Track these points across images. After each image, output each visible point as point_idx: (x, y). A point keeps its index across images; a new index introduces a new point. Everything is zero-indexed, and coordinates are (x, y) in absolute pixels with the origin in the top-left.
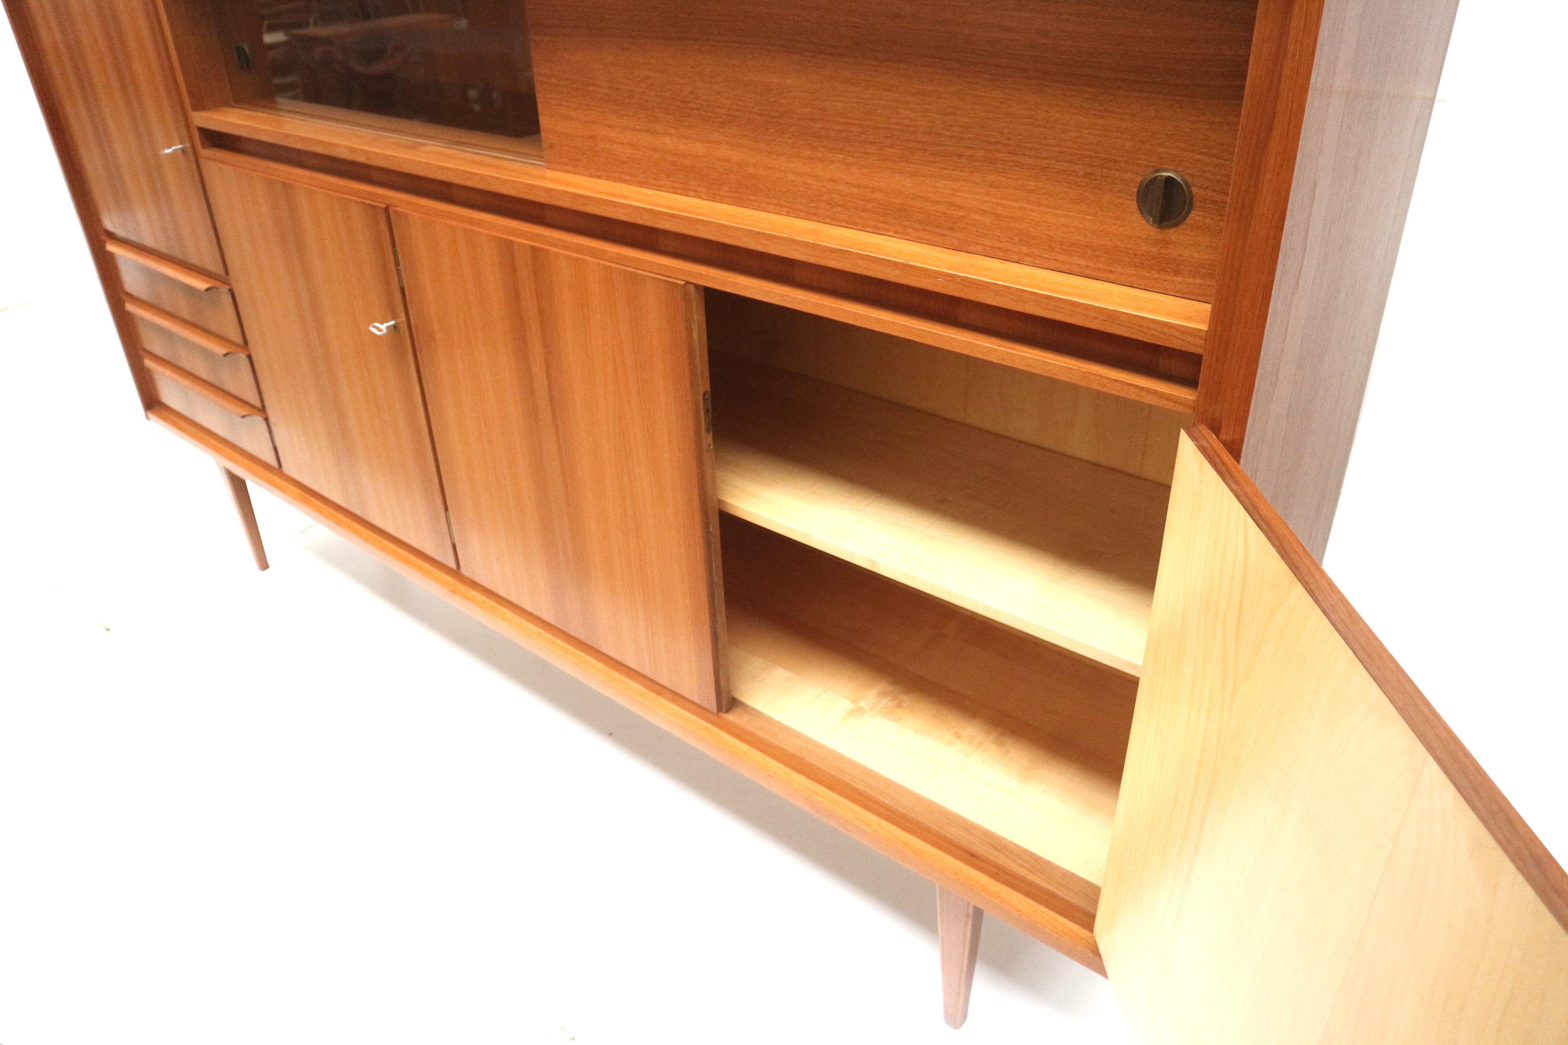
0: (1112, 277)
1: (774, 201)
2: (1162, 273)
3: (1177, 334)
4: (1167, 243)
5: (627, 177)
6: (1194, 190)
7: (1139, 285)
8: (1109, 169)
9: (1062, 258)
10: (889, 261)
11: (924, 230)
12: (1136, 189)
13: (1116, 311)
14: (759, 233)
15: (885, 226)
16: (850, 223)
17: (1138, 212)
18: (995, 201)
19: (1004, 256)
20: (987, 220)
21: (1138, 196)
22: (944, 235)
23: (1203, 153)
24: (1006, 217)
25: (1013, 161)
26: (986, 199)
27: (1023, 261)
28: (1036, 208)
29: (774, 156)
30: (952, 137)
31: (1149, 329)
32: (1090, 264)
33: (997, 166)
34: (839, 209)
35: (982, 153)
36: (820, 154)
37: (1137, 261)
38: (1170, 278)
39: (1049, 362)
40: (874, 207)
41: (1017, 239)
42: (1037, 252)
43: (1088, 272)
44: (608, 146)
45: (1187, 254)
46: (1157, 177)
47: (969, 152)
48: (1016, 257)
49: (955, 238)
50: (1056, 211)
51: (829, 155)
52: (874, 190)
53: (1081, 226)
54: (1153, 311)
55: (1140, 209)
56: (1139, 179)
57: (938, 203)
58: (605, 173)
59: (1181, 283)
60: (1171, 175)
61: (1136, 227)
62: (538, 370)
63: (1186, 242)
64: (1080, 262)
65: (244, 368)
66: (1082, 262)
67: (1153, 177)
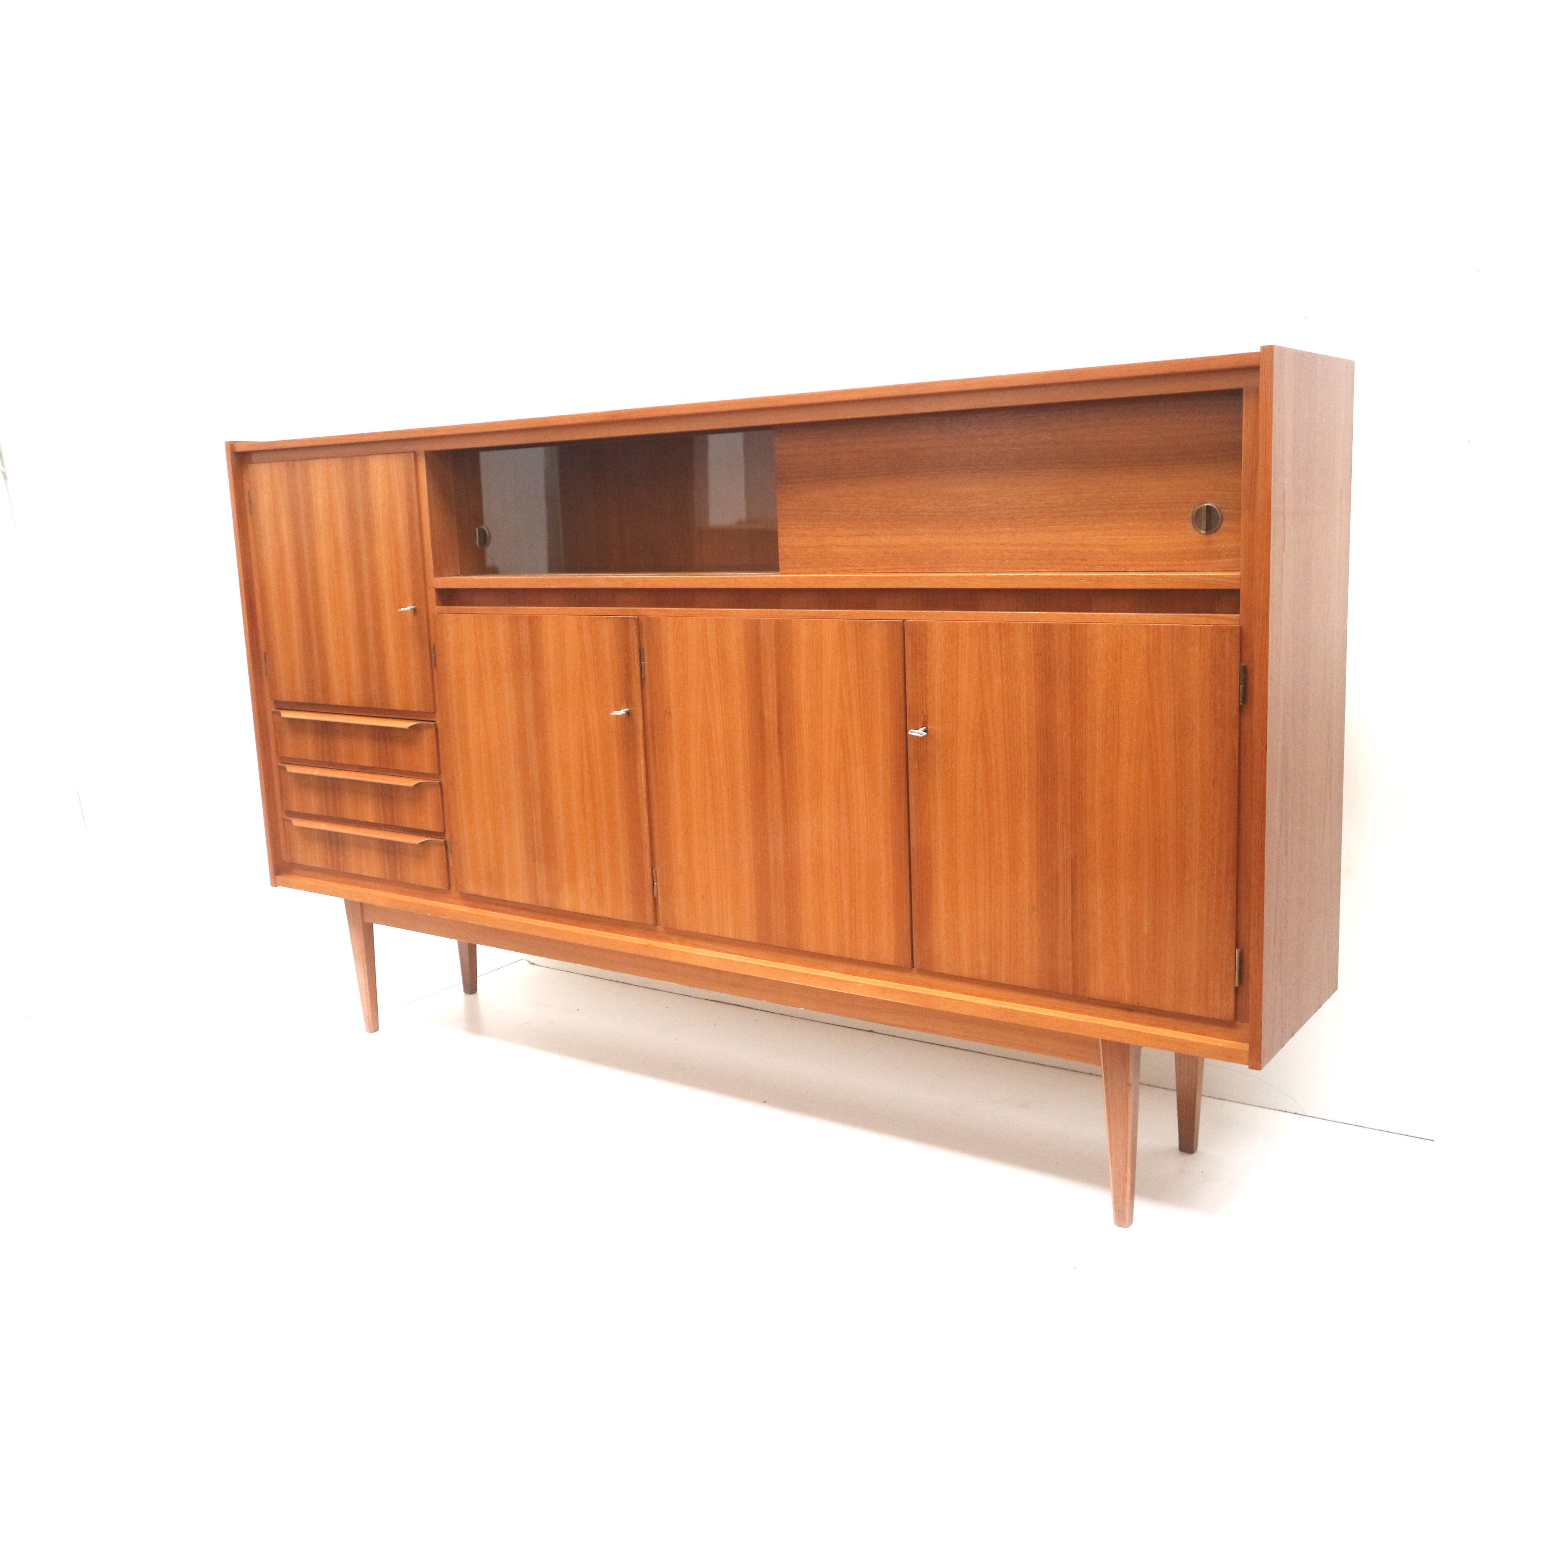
2: (1211, 561)
3: (1225, 580)
4: (1211, 542)
6: (1222, 510)
8: (1175, 508)
9: (1151, 563)
11: (1065, 563)
12: (1191, 516)
15: (1039, 566)
17: (1194, 528)
18: (1109, 537)
19: (1117, 569)
20: (1105, 550)
21: (1193, 520)
22: (1078, 564)
23: (1225, 490)
24: (1117, 546)
25: (1118, 513)
26: (1103, 537)
27: (1128, 570)
28: (1134, 537)
29: (962, 536)
30: (1081, 506)
32: (1169, 563)
33: (1109, 517)
34: (1008, 561)
35: (1099, 512)
36: (994, 530)
37: (1196, 555)
38: (1215, 562)
40: (1031, 556)
41: (1124, 557)
42: (1137, 562)
43: (1168, 568)
44: (835, 550)
45: (1223, 546)
47: (1092, 512)
48: (1124, 569)
49: (1085, 565)
50: (1146, 537)
51: (1001, 529)
52: (1031, 545)
53: (1162, 542)
55: (1194, 526)
56: (1192, 510)
57: (1073, 546)
59: (1222, 563)
60: (1209, 504)
61: (1194, 537)
62: (770, 714)
63: (1222, 540)
64: (1163, 563)
65: (431, 797)
66: (1164, 563)
67: (1200, 507)
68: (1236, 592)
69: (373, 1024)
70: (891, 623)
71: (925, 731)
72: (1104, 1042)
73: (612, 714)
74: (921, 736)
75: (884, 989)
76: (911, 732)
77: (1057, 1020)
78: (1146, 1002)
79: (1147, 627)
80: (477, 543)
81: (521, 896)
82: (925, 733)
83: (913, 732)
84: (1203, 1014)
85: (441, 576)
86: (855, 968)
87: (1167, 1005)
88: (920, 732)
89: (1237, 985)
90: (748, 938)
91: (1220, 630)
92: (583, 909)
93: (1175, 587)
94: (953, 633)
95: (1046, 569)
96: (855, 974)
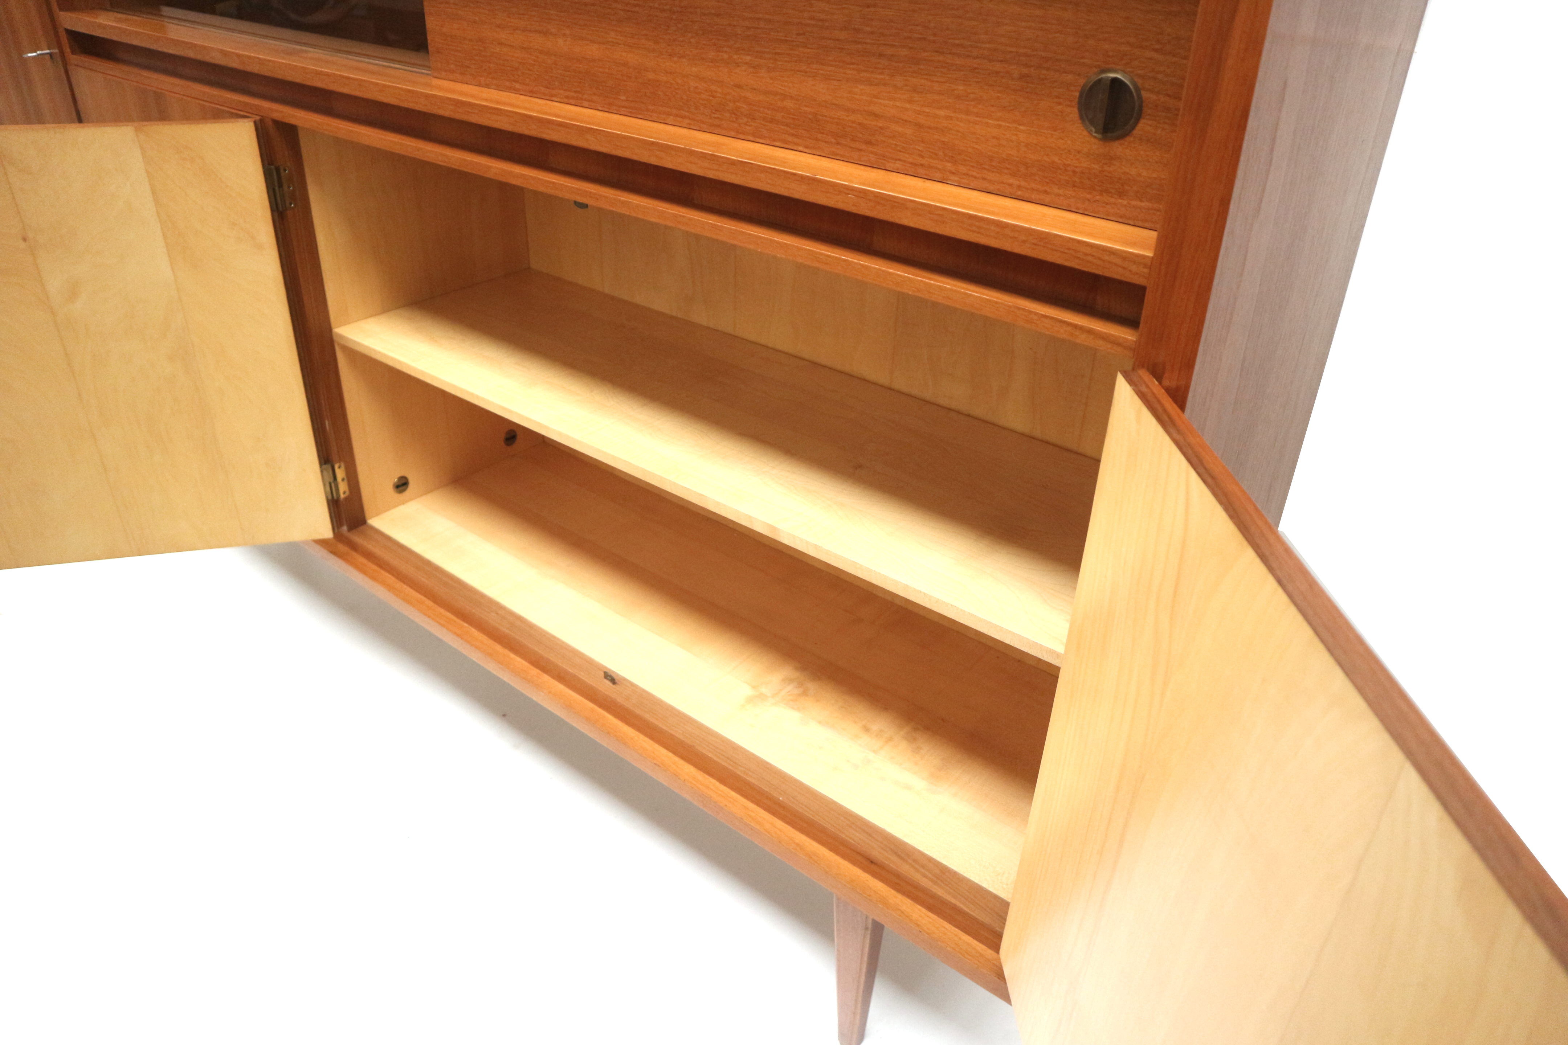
0: (1047, 199)
1: (674, 111)
2: (1104, 194)
3: (1118, 261)
4: (1111, 159)
5: (517, 86)
6: (1144, 94)
7: (1077, 208)
8: (1048, 69)
9: (990, 176)
10: (795, 174)
11: (838, 143)
12: (1077, 94)
13: (1048, 234)
14: (653, 143)
15: (795, 140)
16: (756, 137)
17: (1080, 121)
18: (918, 108)
19: (926, 175)
20: (909, 131)
21: (1079, 103)
22: (861, 150)
23: (1156, 50)
24: (930, 128)
25: (939, 61)
26: (908, 106)
27: (947, 180)
28: (964, 117)
29: (675, 59)
30: (872, 33)
31: (1086, 255)
32: (1023, 183)
33: (922, 67)
34: (745, 120)
35: (904, 52)
36: (726, 56)
37: (1077, 180)
38: (1113, 200)
39: (971, 295)
40: (783, 117)
41: (941, 153)
42: (963, 169)
43: (1019, 193)
44: (498, 50)
45: (1133, 172)
46: (1102, 78)
47: (890, 51)
48: (938, 175)
49: (872, 153)
50: (986, 120)
51: (735, 57)
52: (783, 97)
53: (1014, 138)
54: (1090, 235)
55: (1081, 117)
56: (1082, 81)
57: (853, 111)
58: (495, 82)
59: (1125, 206)
60: (1119, 76)
61: (1077, 140)
63: (1132, 158)
64: (1011, 181)
66: (1014, 181)
67: (1098, 78)
95: (806, 147)
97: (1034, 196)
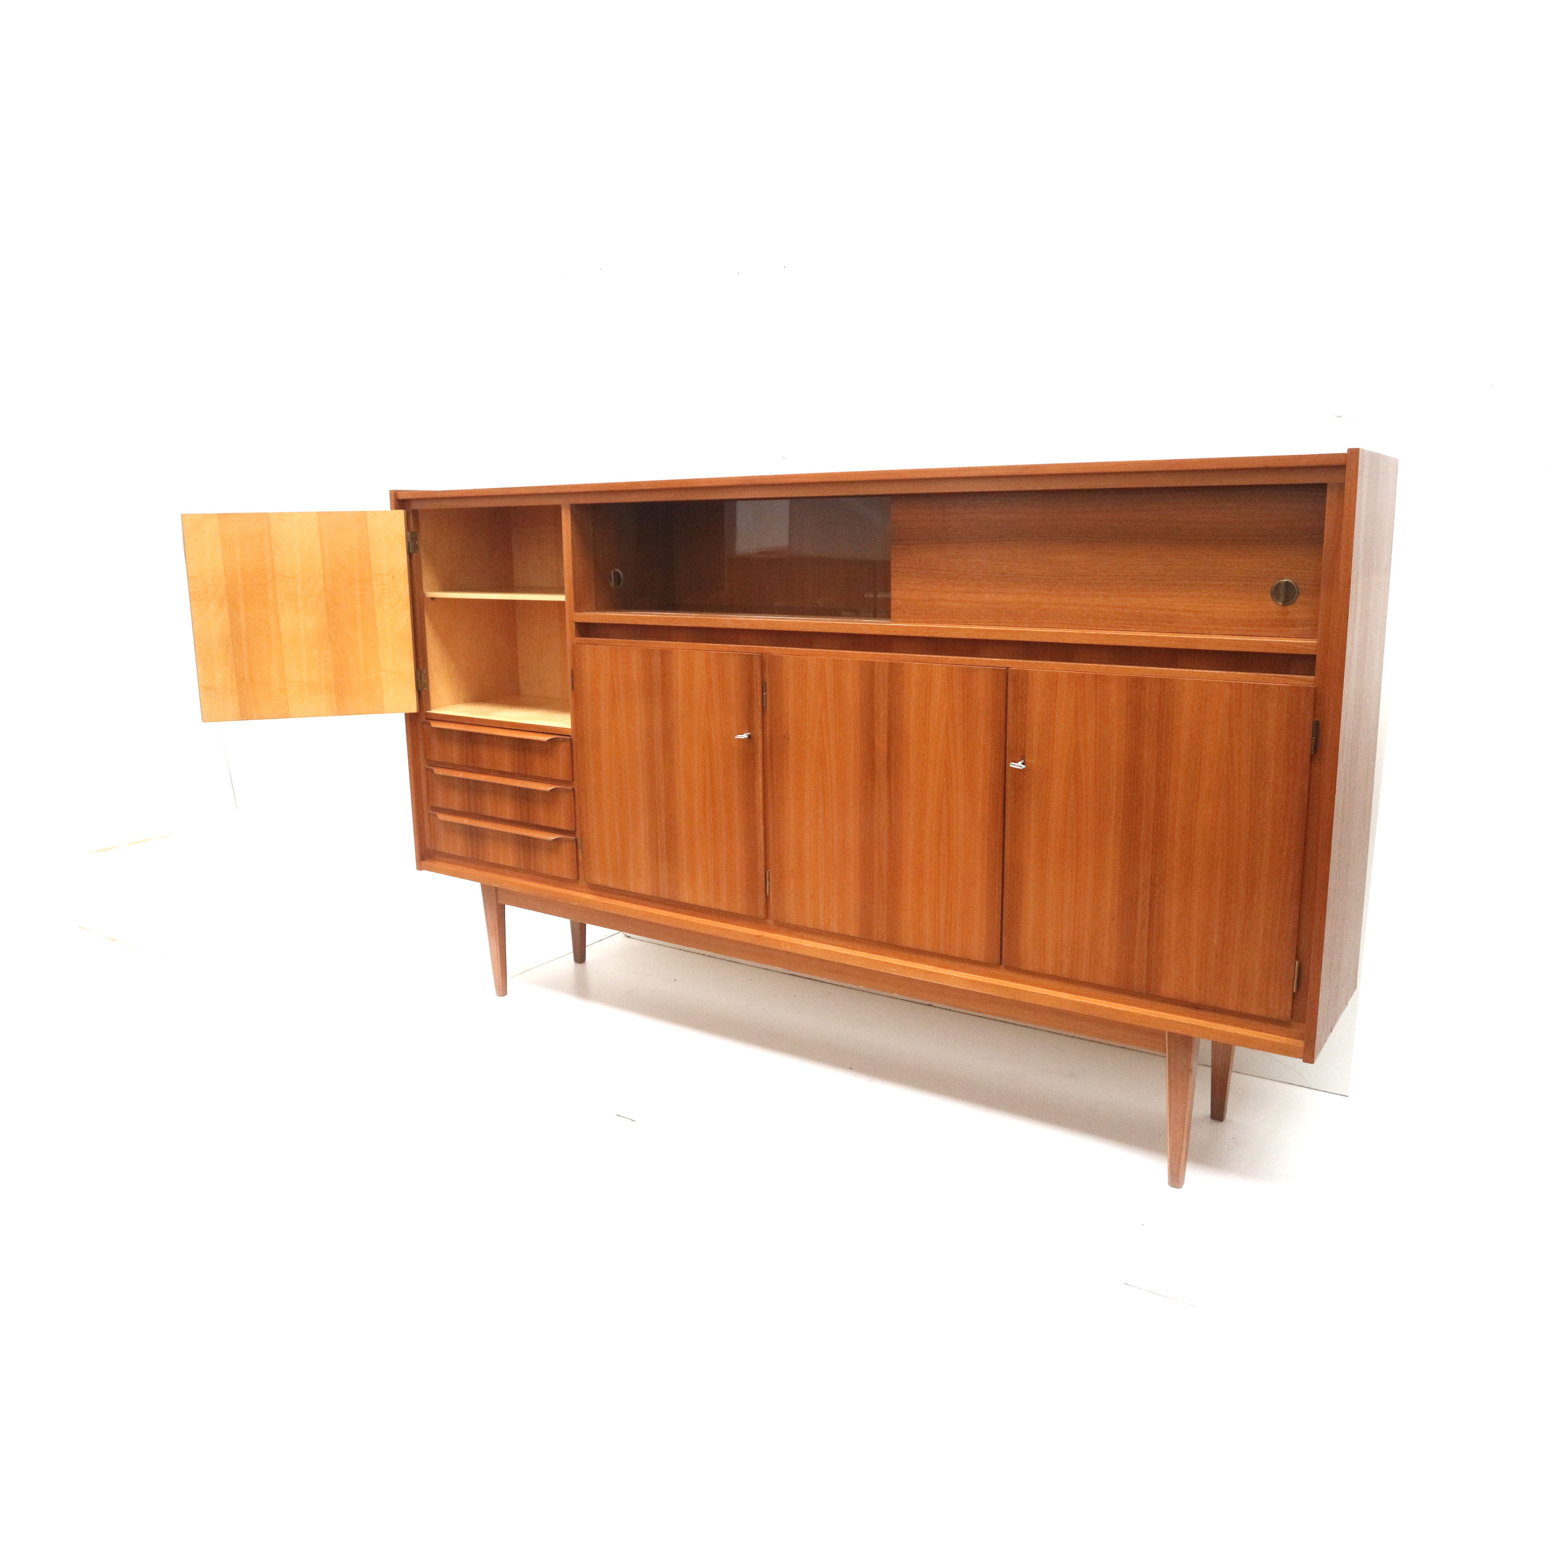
0: (1261, 633)
2: (1287, 627)
3: (1302, 647)
4: (1287, 613)
6: (1299, 586)
8: (1256, 582)
9: (1232, 628)
11: (1154, 625)
12: (1270, 590)
17: (1272, 600)
18: (1195, 604)
19: (1201, 632)
20: (1191, 615)
21: (1272, 593)
22: (1166, 626)
23: (1302, 569)
24: (1202, 612)
25: (1204, 584)
26: (1190, 604)
27: (1211, 633)
28: (1218, 605)
29: (1060, 597)
30: (1171, 576)
32: (1248, 628)
33: (1196, 587)
34: (1101, 621)
35: (1187, 582)
36: (1091, 593)
37: (1273, 623)
40: (1123, 617)
41: (1208, 622)
42: (1219, 627)
44: (943, 603)
45: (1298, 616)
46: (1280, 583)
47: (1180, 583)
48: (1207, 632)
50: (1229, 605)
51: (1097, 593)
52: (1123, 608)
53: (1243, 610)
55: (1272, 598)
56: (1271, 584)
57: (1162, 610)
59: (1296, 631)
60: (1288, 580)
61: (1271, 607)
62: (881, 744)
63: (1297, 611)
65: (564, 800)
66: (1244, 629)
67: (1278, 582)
68: (1313, 657)
69: (502, 989)
70: (996, 670)
71: (1023, 764)
72: (1171, 1035)
73: (736, 737)
74: (1021, 768)
75: (974, 982)
76: (1012, 764)
77: (1133, 1015)
78: (1212, 1002)
79: (1231, 684)
80: (612, 585)
81: (644, 888)
82: (1024, 766)
83: (1013, 765)
84: (1263, 1013)
85: (581, 611)
86: (948, 962)
87: (1231, 1005)
88: (1019, 765)
89: (1294, 991)
90: (852, 933)
91: (1297, 689)
92: (701, 902)
93: (1259, 650)
94: (1053, 680)
96: (947, 967)
97: (1254, 634)
